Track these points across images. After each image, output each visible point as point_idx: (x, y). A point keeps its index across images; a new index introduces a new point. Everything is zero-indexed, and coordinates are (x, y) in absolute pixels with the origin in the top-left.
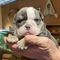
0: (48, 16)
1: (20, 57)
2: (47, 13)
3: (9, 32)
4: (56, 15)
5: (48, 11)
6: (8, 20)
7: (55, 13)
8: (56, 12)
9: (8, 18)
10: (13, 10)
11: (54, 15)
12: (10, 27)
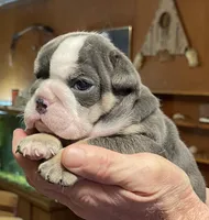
0: (162, 59)
1: (46, 205)
2: (158, 47)
3: (10, 108)
4: (191, 58)
5: (160, 40)
6: (11, 64)
7: (186, 50)
8: (190, 46)
9: (10, 57)
10: (30, 29)
11: (184, 55)
12: (15, 93)
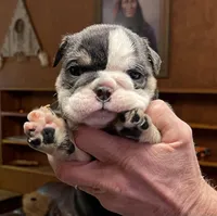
0: (19, 60)
2: (15, 49)
4: (43, 59)
5: (17, 42)
7: (39, 52)
11: (37, 57)
